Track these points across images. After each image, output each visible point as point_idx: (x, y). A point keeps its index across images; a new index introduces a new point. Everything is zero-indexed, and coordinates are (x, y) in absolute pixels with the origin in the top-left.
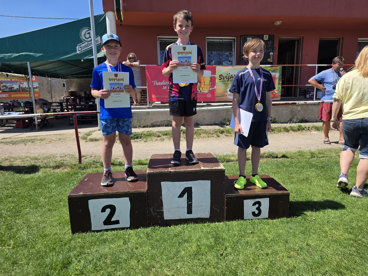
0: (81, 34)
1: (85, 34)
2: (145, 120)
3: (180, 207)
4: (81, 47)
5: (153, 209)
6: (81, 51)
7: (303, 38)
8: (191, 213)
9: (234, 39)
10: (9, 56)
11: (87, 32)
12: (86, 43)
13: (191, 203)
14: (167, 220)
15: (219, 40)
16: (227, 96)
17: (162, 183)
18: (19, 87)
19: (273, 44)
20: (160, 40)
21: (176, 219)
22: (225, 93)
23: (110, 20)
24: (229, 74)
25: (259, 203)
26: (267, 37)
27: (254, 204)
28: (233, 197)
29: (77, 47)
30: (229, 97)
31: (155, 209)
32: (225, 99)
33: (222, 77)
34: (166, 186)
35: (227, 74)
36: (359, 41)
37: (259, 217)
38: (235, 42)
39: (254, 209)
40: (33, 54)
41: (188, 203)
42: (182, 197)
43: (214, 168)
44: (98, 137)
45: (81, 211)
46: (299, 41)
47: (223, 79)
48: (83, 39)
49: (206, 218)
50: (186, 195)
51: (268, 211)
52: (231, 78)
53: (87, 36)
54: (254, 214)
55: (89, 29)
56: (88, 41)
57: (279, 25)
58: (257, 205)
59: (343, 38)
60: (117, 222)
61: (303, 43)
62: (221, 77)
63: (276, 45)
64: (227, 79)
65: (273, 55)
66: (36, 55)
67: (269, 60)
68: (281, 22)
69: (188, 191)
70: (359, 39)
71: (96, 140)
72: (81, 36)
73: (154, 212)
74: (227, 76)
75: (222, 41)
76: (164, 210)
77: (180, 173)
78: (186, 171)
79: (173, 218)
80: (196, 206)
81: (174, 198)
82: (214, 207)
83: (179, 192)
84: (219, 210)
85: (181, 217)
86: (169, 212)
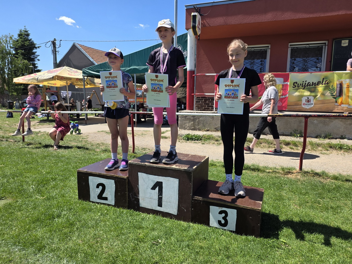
2: (209, 124)
3: (152, 199)
5: (132, 194)
8: (161, 206)
9: (325, 43)
10: (124, 70)
13: (161, 196)
14: (141, 207)
15: (305, 46)
16: (301, 105)
17: (139, 173)
18: (142, 94)
21: (149, 208)
22: (299, 102)
23: (190, 36)
24: (306, 81)
25: (226, 213)
27: (221, 213)
28: (199, 200)
30: (303, 106)
32: (299, 108)
33: (297, 85)
34: (142, 177)
35: (303, 82)
37: (225, 228)
38: (326, 47)
39: (221, 217)
40: (139, 68)
41: (159, 196)
42: (155, 189)
45: (84, 183)
47: (298, 87)
49: (173, 215)
50: (157, 189)
51: (235, 223)
52: (307, 86)
54: (219, 222)
55: (179, 45)
58: (223, 215)
60: (106, 199)
62: (295, 84)
64: (302, 86)
66: (140, 69)
69: (159, 185)
73: (132, 198)
74: (303, 84)
75: (309, 46)
76: (140, 197)
77: (153, 167)
78: (158, 167)
79: (147, 207)
80: (165, 201)
81: (147, 189)
82: (182, 206)
83: (152, 185)
84: (185, 210)
85: (153, 207)
86: (144, 200)
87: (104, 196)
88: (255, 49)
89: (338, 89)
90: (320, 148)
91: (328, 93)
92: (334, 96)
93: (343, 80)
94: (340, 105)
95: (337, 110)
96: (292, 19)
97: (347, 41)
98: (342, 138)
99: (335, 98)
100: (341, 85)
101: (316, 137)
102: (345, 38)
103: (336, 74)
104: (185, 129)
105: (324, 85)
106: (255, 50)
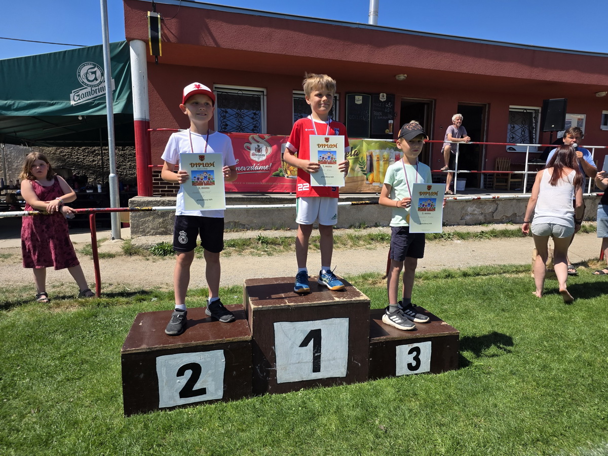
0: (80, 73)
1: (87, 73)
3: (302, 363)
4: (78, 95)
5: (261, 367)
6: (79, 101)
7: (435, 100)
8: (319, 371)
11: (89, 71)
12: (89, 89)
13: (319, 354)
14: (281, 384)
17: (275, 324)
19: (393, 108)
20: (218, 92)
21: (297, 380)
25: (417, 350)
26: (385, 97)
27: (410, 352)
28: (381, 342)
29: (72, 95)
31: (264, 367)
34: (282, 328)
36: (510, 110)
37: (417, 372)
38: (338, 102)
39: (410, 359)
41: (314, 354)
42: (306, 345)
43: (354, 299)
44: (113, 251)
45: (142, 376)
46: (429, 104)
48: (83, 82)
49: (342, 378)
50: (311, 343)
51: (430, 360)
53: (92, 77)
54: (410, 366)
55: (93, 65)
56: (92, 86)
57: (403, 81)
58: (415, 353)
59: (489, 104)
60: (203, 391)
61: (435, 108)
63: (398, 109)
65: (393, 124)
67: (387, 131)
68: (406, 75)
69: (315, 336)
70: (511, 106)
71: (111, 256)
72: (79, 76)
73: (262, 372)
76: (277, 367)
77: (304, 307)
78: (312, 305)
79: (292, 381)
80: (326, 359)
81: (293, 348)
82: (354, 360)
83: (302, 338)
84: (360, 364)
85: (304, 377)
86: (286, 370)
87: (197, 386)
88: (244, 92)
89: (369, 162)
90: (361, 242)
91: (358, 167)
92: (365, 171)
93: (372, 150)
94: (371, 184)
95: (369, 190)
96: (308, 57)
97: (361, 98)
98: (376, 226)
99: (365, 174)
100: (371, 156)
101: (350, 227)
102: (359, 94)
103: (366, 141)
104: (144, 233)
105: (353, 157)
106: (243, 94)
